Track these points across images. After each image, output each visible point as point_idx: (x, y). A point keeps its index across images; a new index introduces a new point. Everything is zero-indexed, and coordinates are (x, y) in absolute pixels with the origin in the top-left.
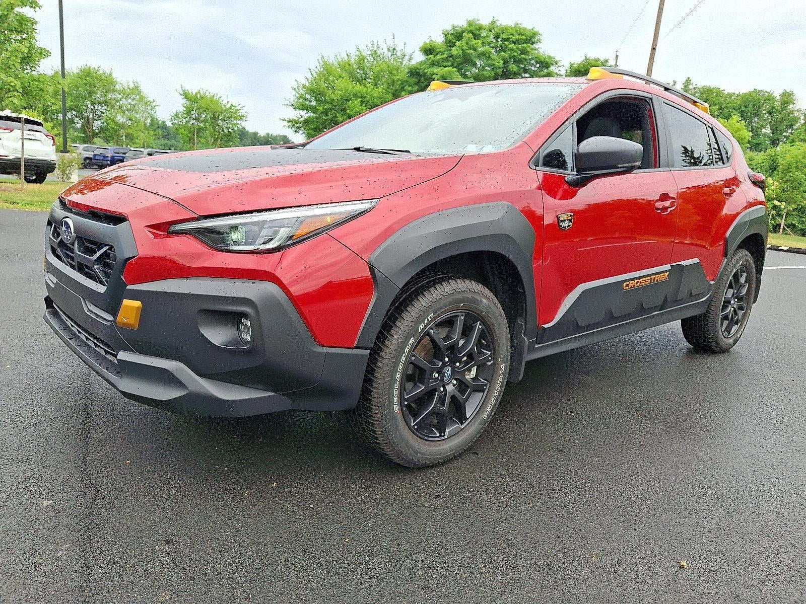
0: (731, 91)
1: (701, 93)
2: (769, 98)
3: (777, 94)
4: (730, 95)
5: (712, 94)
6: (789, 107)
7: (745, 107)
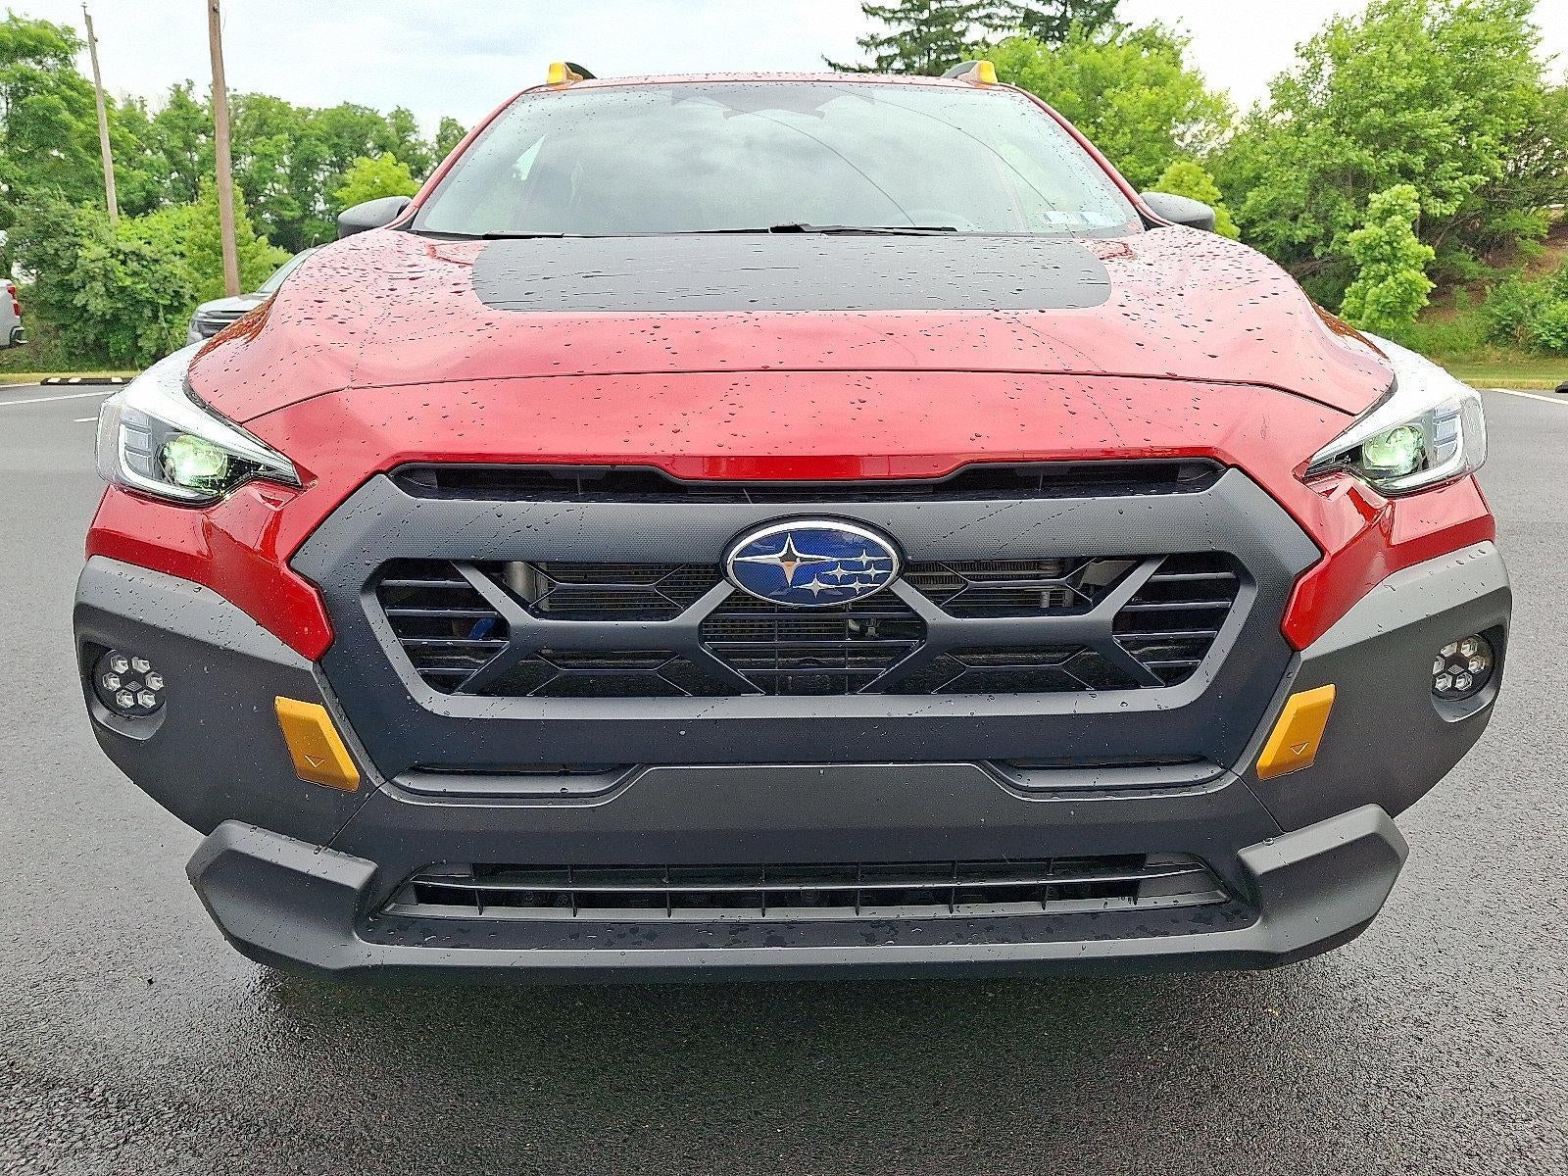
0: (304, 105)
1: (249, 108)
2: (374, 121)
3: (385, 111)
4: (304, 113)
5: (270, 109)
6: (409, 138)
7: (338, 136)
